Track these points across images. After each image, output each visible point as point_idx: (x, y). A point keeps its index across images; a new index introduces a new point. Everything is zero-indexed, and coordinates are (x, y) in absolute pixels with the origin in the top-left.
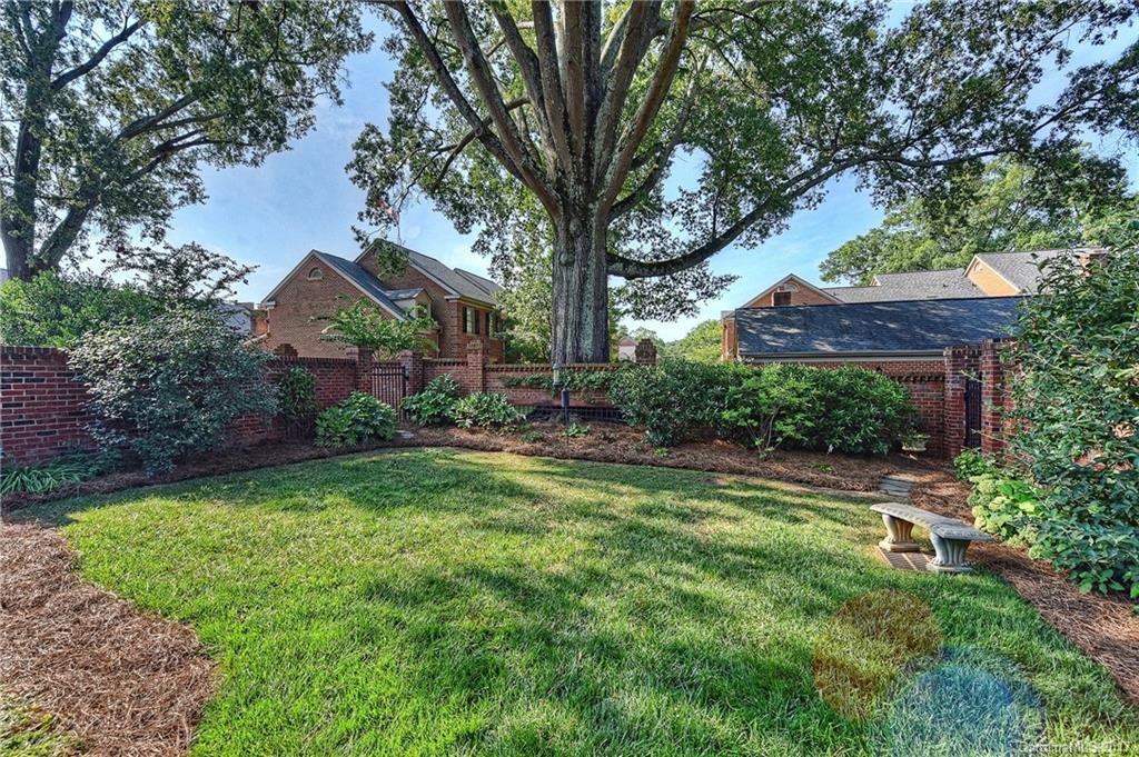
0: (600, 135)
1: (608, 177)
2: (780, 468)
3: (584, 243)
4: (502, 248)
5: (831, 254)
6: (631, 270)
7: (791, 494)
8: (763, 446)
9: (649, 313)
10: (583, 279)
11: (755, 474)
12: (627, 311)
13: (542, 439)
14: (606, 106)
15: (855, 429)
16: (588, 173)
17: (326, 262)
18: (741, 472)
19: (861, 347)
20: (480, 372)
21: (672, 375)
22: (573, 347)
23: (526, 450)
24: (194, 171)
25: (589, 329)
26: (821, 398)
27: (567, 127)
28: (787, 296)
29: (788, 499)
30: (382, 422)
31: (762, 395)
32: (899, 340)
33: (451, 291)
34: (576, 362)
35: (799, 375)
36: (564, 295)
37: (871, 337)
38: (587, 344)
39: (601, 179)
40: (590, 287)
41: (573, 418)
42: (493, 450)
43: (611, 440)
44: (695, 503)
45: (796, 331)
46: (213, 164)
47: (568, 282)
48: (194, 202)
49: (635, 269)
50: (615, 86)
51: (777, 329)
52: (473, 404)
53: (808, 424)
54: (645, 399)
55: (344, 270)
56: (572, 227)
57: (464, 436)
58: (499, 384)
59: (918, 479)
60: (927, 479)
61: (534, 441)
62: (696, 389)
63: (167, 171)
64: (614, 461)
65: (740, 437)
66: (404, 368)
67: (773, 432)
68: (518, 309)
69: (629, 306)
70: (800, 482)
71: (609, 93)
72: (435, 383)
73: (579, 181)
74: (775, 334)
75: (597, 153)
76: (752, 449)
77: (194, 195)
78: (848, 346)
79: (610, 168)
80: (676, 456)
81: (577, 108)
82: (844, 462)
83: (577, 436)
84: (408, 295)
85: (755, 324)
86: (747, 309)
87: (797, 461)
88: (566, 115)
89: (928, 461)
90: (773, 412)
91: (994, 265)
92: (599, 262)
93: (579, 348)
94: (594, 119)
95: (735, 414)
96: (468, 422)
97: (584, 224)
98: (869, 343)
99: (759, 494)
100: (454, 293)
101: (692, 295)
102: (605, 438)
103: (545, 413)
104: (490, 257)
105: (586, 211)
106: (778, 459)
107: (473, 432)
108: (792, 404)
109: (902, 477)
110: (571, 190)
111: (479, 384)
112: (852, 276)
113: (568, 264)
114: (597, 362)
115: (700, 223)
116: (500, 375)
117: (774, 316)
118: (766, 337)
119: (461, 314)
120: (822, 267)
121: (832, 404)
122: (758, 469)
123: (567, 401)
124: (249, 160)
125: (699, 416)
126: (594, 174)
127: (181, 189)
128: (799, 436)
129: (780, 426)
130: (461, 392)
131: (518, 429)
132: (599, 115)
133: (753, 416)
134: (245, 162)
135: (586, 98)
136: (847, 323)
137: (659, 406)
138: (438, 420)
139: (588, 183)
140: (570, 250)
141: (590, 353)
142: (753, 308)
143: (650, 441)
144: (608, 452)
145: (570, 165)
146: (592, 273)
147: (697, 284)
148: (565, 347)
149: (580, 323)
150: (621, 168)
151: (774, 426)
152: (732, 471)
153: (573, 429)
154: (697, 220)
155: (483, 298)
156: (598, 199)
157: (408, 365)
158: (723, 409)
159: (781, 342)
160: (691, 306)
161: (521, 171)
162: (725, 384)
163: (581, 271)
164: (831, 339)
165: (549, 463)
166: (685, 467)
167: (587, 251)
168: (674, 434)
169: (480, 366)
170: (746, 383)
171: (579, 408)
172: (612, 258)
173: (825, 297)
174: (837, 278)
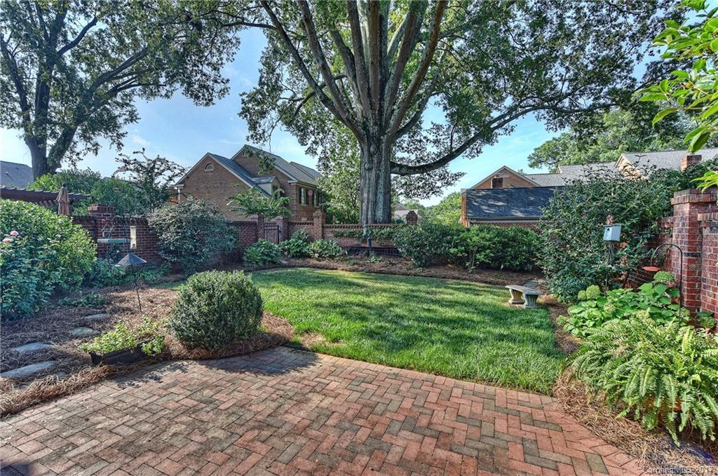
0: (387, 98)
1: (392, 122)
2: (478, 276)
3: (378, 157)
4: (324, 152)
5: (536, 149)
6: (404, 171)
7: (480, 287)
8: (471, 265)
9: (414, 194)
10: (378, 177)
11: (465, 279)
12: (401, 193)
13: (357, 264)
14: (390, 83)
15: (515, 258)
16: (380, 119)
17: (215, 160)
18: (458, 278)
20: (320, 228)
21: (425, 231)
22: (372, 214)
23: (350, 269)
24: (132, 103)
25: (381, 205)
26: (500, 242)
27: (369, 95)
28: (500, 181)
29: (478, 288)
30: (276, 254)
31: (469, 240)
33: (292, 178)
34: (374, 223)
35: (489, 230)
36: (367, 186)
38: (380, 214)
39: (387, 122)
40: (381, 182)
41: (372, 253)
42: (332, 269)
43: (393, 264)
44: (434, 289)
45: (502, 204)
46: (144, 99)
47: (369, 179)
48: (132, 122)
49: (406, 170)
50: (395, 72)
51: (491, 202)
52: (318, 245)
53: (492, 255)
54: (411, 243)
55: (227, 165)
56: (372, 149)
57: (316, 262)
58: (330, 235)
59: (541, 282)
61: (353, 265)
62: (438, 238)
63: (114, 102)
64: (395, 274)
65: (459, 262)
66: (278, 226)
67: (475, 259)
68: (333, 189)
69: (402, 191)
70: (486, 283)
71: (392, 76)
72: (296, 234)
73: (375, 124)
74: (489, 206)
75: (385, 108)
76: (466, 268)
77: (133, 117)
78: (531, 213)
79: (393, 118)
80: (427, 271)
81: (375, 85)
82: (511, 274)
83: (377, 262)
84: (267, 180)
85: (478, 200)
86: (473, 190)
87: (487, 274)
88: (369, 89)
90: (476, 249)
92: (386, 168)
93: (375, 215)
94: (384, 89)
95: (456, 250)
96: (316, 255)
97: (378, 148)
99: (464, 286)
100: (294, 179)
101: (439, 184)
102: (390, 264)
103: (356, 251)
104: (317, 158)
105: (379, 140)
106: (477, 273)
107: (319, 261)
108: (485, 245)
110: (371, 128)
111: (320, 235)
112: (550, 164)
113: (370, 169)
114: (385, 223)
115: (443, 142)
116: (331, 230)
117: (491, 195)
118: (484, 207)
119: (298, 192)
120: (530, 158)
121: (505, 245)
122: (467, 277)
123: (370, 244)
124: (163, 94)
125: (439, 251)
126: (384, 120)
127: (125, 114)
128: (487, 261)
129: (478, 256)
130: (310, 240)
131: (344, 259)
132: (387, 87)
133: (466, 251)
134: (161, 96)
135: (379, 77)
136: (532, 199)
137: (418, 246)
138: (299, 254)
139: (381, 125)
140: (371, 162)
141: (381, 218)
142: (477, 189)
143: (414, 264)
144: (392, 270)
145: (371, 115)
146: (382, 174)
147: (442, 177)
148: (367, 214)
149: (376, 201)
150: (399, 117)
151: (475, 256)
152: (454, 278)
153: (373, 259)
154: (442, 141)
155: (310, 181)
156: (386, 134)
157: (281, 224)
158: (451, 248)
159: (492, 211)
160: (438, 190)
161: (345, 120)
162: (452, 235)
163: (376, 173)
164: (522, 209)
165: (364, 274)
166: (431, 277)
167: (379, 162)
168: (426, 261)
169: (321, 225)
170: (462, 235)
171: (376, 248)
172: (393, 165)
173: (526, 181)
174: (540, 166)
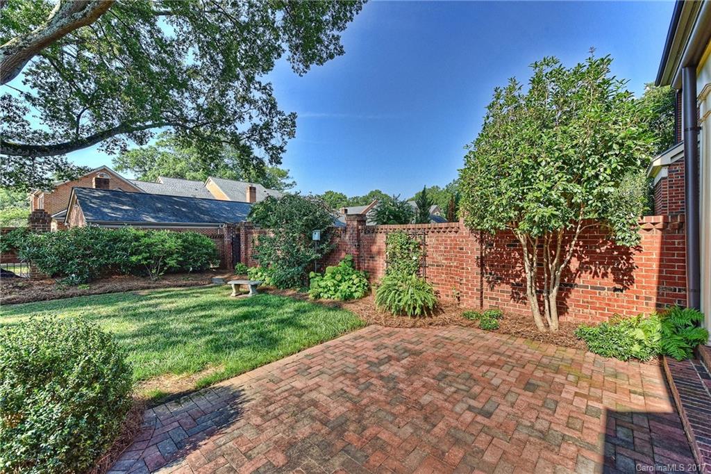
2: (167, 282)
7: (182, 291)
8: (157, 273)
19: (170, 220)
28: (106, 182)
32: (188, 218)
37: (174, 215)
45: (128, 208)
51: (113, 205)
53: (181, 259)
59: (223, 277)
60: (226, 276)
67: (161, 265)
70: (180, 286)
74: (112, 208)
76: (144, 277)
78: (163, 219)
80: (96, 288)
85: (94, 201)
87: (173, 278)
89: (221, 271)
90: (161, 255)
91: (217, 184)
98: (174, 218)
106: (164, 279)
109: (217, 277)
117: (108, 196)
118: (106, 210)
128: (176, 265)
133: (149, 258)
136: (159, 205)
159: (119, 215)
164: (152, 214)
166: (109, 292)
170: (143, 241)
173: (130, 185)
174: (125, 171)
